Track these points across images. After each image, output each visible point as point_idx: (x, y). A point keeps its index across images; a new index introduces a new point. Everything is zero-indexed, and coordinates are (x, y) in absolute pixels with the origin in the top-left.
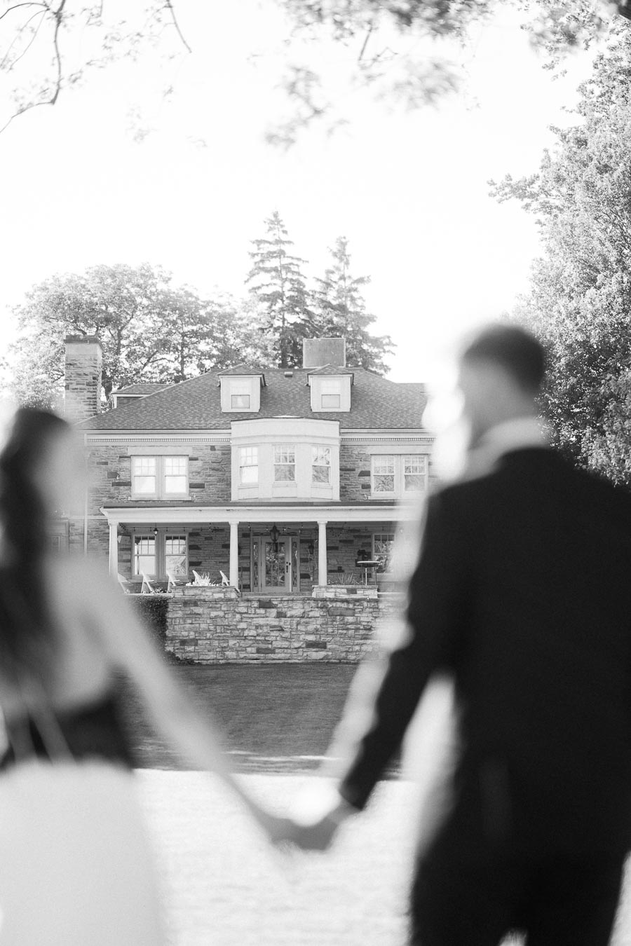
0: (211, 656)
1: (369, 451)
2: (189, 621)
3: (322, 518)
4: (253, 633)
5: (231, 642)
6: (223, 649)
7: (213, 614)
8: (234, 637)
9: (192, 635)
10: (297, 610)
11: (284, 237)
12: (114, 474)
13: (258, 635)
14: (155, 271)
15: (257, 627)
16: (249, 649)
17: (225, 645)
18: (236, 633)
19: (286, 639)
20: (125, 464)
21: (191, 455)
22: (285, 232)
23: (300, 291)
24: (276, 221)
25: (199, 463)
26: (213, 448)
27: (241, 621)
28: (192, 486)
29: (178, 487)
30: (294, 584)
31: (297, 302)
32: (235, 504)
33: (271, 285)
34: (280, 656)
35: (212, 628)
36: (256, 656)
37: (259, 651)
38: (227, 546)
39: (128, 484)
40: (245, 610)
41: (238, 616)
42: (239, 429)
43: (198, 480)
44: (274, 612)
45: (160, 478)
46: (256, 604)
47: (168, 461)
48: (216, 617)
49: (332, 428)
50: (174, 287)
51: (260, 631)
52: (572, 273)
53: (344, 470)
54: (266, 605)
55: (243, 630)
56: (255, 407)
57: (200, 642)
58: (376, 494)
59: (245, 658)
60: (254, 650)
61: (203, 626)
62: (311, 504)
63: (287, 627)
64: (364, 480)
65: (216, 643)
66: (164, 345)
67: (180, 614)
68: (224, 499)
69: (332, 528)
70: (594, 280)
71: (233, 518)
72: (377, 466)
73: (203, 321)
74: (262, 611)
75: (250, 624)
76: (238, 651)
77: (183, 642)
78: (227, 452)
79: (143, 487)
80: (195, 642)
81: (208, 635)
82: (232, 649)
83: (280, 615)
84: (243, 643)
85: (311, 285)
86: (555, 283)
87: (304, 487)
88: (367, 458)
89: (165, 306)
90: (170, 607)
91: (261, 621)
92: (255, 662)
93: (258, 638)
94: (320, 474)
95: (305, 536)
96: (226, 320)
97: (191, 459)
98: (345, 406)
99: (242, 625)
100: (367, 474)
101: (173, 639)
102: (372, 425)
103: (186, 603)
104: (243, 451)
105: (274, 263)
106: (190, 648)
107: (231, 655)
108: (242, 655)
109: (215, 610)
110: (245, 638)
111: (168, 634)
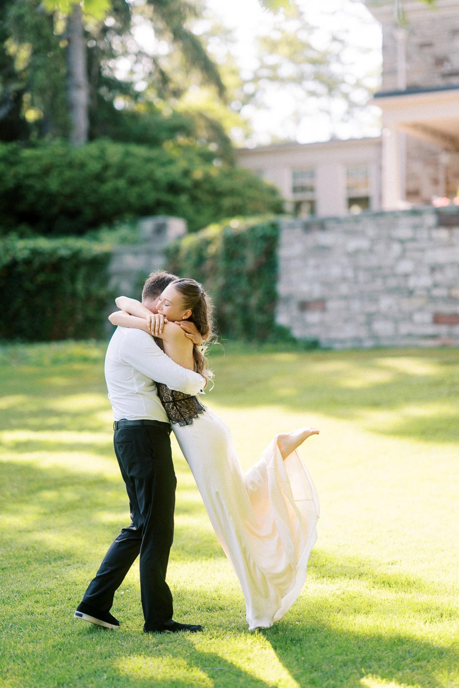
0: (349, 331)
2: (312, 262)
4: (423, 281)
5: (386, 303)
6: (370, 318)
7: (353, 244)
8: (390, 291)
9: (317, 291)
13: (436, 285)
15: (433, 269)
16: (418, 317)
17: (372, 308)
18: (392, 282)
27: (402, 256)
35: (350, 274)
36: (431, 330)
37: (438, 319)
40: (409, 234)
41: (396, 248)
46: (431, 220)
48: (357, 252)
51: (439, 277)
55: (406, 276)
57: (332, 305)
59: (409, 335)
60: (427, 317)
61: (335, 271)
65: (356, 306)
67: (299, 249)
74: (443, 234)
75: (419, 263)
76: (396, 321)
77: (304, 306)
80: (320, 304)
81: (344, 289)
82: (386, 317)
84: (407, 305)
92: (430, 343)
93: (437, 292)
99: (406, 266)
101: (287, 299)
106: (313, 317)
107: (383, 328)
108: (404, 329)
109: (352, 233)
110: (411, 293)
111: (282, 289)
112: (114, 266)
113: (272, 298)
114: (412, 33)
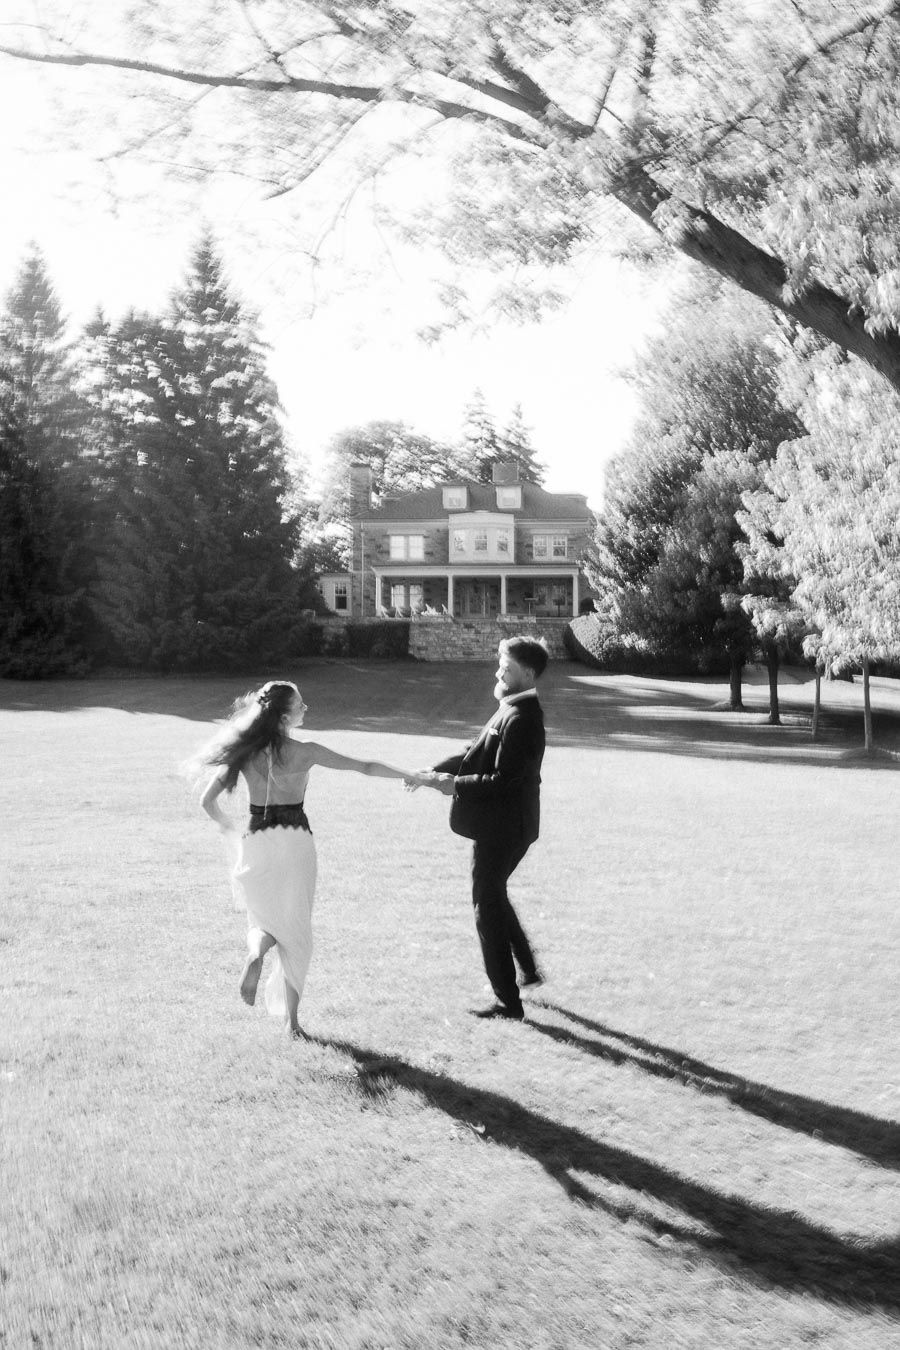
0: (436, 657)
1: (532, 532)
2: (423, 636)
3: (503, 574)
4: (461, 642)
5: (448, 649)
6: (443, 653)
7: (437, 632)
8: (449, 645)
9: (424, 644)
10: (487, 630)
11: (483, 402)
12: (379, 546)
13: (464, 644)
14: (405, 423)
15: (463, 640)
16: (458, 653)
17: (444, 650)
18: (451, 643)
19: (480, 647)
20: (386, 540)
21: (426, 534)
22: (483, 399)
23: (493, 436)
24: (478, 394)
25: (430, 540)
26: (438, 531)
27: (454, 636)
28: (427, 553)
29: (418, 554)
30: (487, 612)
31: (492, 443)
32: (450, 564)
33: (476, 432)
34: (477, 657)
35: (436, 640)
36: (462, 657)
37: (464, 654)
38: (446, 590)
39: (388, 552)
40: (455, 629)
41: (452, 633)
42: (454, 519)
43: (430, 550)
44: (473, 631)
45: (407, 549)
46: (462, 626)
47: (411, 538)
48: (439, 634)
49: (510, 520)
50: (417, 433)
51: (465, 642)
52: (656, 425)
53: (519, 544)
54: (469, 626)
55: (455, 641)
56: (464, 505)
57: (429, 649)
58: (537, 558)
59: (456, 658)
60: (461, 653)
61: (431, 639)
62: (497, 564)
63: (481, 640)
64: (527, 550)
65: (439, 649)
66: (411, 468)
67: (417, 631)
68: (444, 562)
69: (510, 580)
70: (668, 430)
71: (450, 574)
72: (537, 542)
73: (434, 453)
74: (466, 630)
75: (458, 638)
76: (452, 654)
77: (419, 649)
78: (446, 533)
79: (397, 554)
80: (426, 649)
81: (434, 644)
82: (448, 653)
83: (477, 632)
84: (455, 649)
85: (500, 432)
86: (644, 431)
87: (493, 554)
88: (531, 537)
89: (409, 444)
90: (412, 627)
91: (466, 636)
92: (462, 660)
93: (464, 646)
94: (503, 547)
95: (494, 583)
96: (447, 453)
97: (425, 537)
98: (518, 505)
99: (454, 638)
100: (531, 546)
101: (413, 647)
102: (535, 516)
103: (421, 625)
104: (456, 532)
105: (477, 418)
106: (423, 652)
107: (448, 656)
108: (454, 656)
109: (438, 629)
110: (456, 646)
111: (410, 643)
112: (324, 631)
113: (407, 645)
114: (366, 533)
